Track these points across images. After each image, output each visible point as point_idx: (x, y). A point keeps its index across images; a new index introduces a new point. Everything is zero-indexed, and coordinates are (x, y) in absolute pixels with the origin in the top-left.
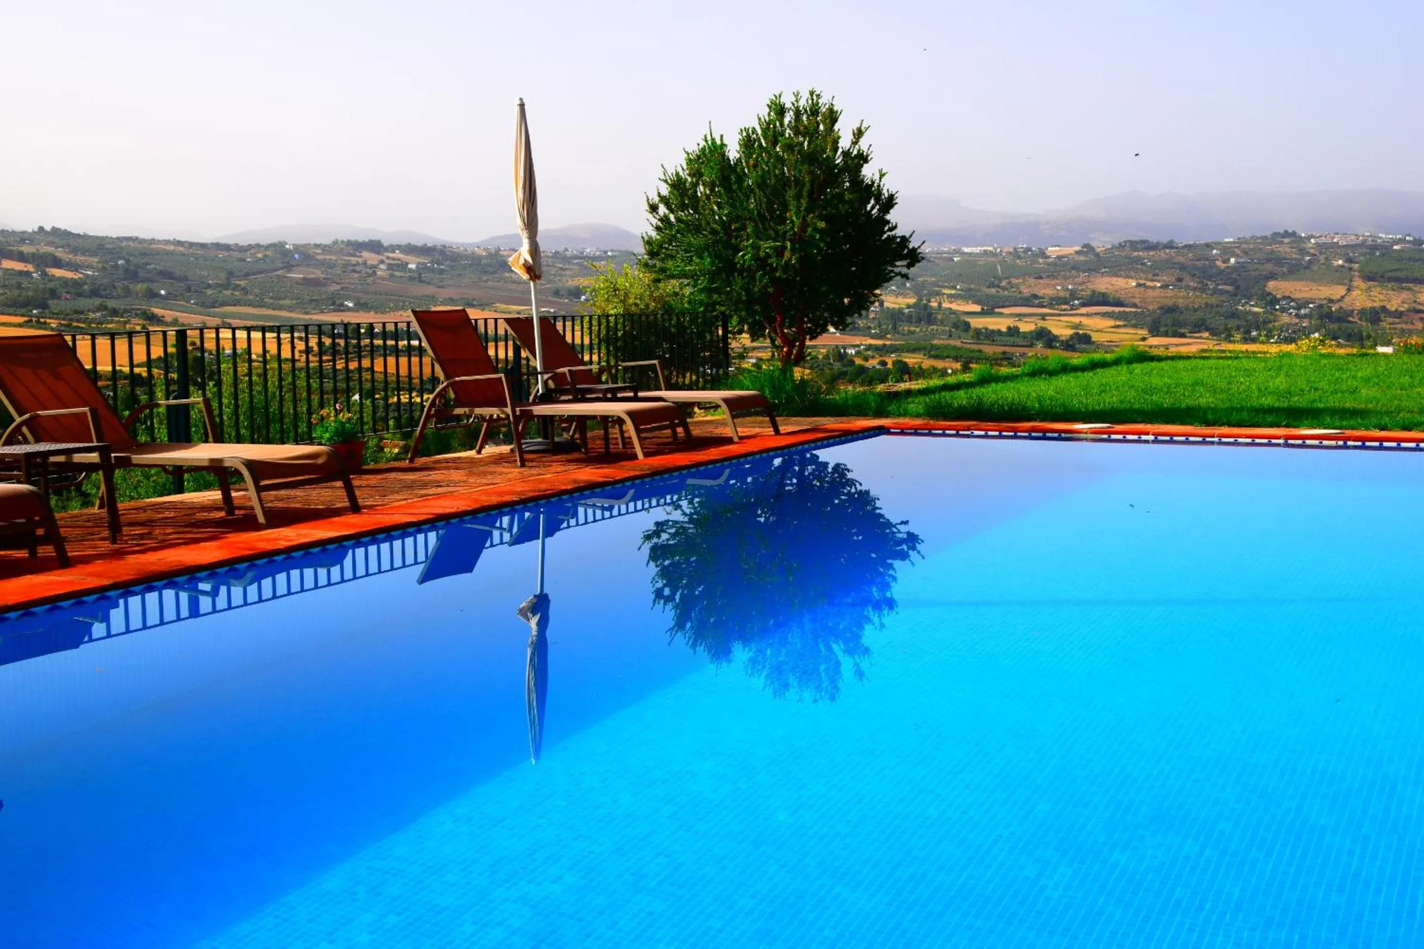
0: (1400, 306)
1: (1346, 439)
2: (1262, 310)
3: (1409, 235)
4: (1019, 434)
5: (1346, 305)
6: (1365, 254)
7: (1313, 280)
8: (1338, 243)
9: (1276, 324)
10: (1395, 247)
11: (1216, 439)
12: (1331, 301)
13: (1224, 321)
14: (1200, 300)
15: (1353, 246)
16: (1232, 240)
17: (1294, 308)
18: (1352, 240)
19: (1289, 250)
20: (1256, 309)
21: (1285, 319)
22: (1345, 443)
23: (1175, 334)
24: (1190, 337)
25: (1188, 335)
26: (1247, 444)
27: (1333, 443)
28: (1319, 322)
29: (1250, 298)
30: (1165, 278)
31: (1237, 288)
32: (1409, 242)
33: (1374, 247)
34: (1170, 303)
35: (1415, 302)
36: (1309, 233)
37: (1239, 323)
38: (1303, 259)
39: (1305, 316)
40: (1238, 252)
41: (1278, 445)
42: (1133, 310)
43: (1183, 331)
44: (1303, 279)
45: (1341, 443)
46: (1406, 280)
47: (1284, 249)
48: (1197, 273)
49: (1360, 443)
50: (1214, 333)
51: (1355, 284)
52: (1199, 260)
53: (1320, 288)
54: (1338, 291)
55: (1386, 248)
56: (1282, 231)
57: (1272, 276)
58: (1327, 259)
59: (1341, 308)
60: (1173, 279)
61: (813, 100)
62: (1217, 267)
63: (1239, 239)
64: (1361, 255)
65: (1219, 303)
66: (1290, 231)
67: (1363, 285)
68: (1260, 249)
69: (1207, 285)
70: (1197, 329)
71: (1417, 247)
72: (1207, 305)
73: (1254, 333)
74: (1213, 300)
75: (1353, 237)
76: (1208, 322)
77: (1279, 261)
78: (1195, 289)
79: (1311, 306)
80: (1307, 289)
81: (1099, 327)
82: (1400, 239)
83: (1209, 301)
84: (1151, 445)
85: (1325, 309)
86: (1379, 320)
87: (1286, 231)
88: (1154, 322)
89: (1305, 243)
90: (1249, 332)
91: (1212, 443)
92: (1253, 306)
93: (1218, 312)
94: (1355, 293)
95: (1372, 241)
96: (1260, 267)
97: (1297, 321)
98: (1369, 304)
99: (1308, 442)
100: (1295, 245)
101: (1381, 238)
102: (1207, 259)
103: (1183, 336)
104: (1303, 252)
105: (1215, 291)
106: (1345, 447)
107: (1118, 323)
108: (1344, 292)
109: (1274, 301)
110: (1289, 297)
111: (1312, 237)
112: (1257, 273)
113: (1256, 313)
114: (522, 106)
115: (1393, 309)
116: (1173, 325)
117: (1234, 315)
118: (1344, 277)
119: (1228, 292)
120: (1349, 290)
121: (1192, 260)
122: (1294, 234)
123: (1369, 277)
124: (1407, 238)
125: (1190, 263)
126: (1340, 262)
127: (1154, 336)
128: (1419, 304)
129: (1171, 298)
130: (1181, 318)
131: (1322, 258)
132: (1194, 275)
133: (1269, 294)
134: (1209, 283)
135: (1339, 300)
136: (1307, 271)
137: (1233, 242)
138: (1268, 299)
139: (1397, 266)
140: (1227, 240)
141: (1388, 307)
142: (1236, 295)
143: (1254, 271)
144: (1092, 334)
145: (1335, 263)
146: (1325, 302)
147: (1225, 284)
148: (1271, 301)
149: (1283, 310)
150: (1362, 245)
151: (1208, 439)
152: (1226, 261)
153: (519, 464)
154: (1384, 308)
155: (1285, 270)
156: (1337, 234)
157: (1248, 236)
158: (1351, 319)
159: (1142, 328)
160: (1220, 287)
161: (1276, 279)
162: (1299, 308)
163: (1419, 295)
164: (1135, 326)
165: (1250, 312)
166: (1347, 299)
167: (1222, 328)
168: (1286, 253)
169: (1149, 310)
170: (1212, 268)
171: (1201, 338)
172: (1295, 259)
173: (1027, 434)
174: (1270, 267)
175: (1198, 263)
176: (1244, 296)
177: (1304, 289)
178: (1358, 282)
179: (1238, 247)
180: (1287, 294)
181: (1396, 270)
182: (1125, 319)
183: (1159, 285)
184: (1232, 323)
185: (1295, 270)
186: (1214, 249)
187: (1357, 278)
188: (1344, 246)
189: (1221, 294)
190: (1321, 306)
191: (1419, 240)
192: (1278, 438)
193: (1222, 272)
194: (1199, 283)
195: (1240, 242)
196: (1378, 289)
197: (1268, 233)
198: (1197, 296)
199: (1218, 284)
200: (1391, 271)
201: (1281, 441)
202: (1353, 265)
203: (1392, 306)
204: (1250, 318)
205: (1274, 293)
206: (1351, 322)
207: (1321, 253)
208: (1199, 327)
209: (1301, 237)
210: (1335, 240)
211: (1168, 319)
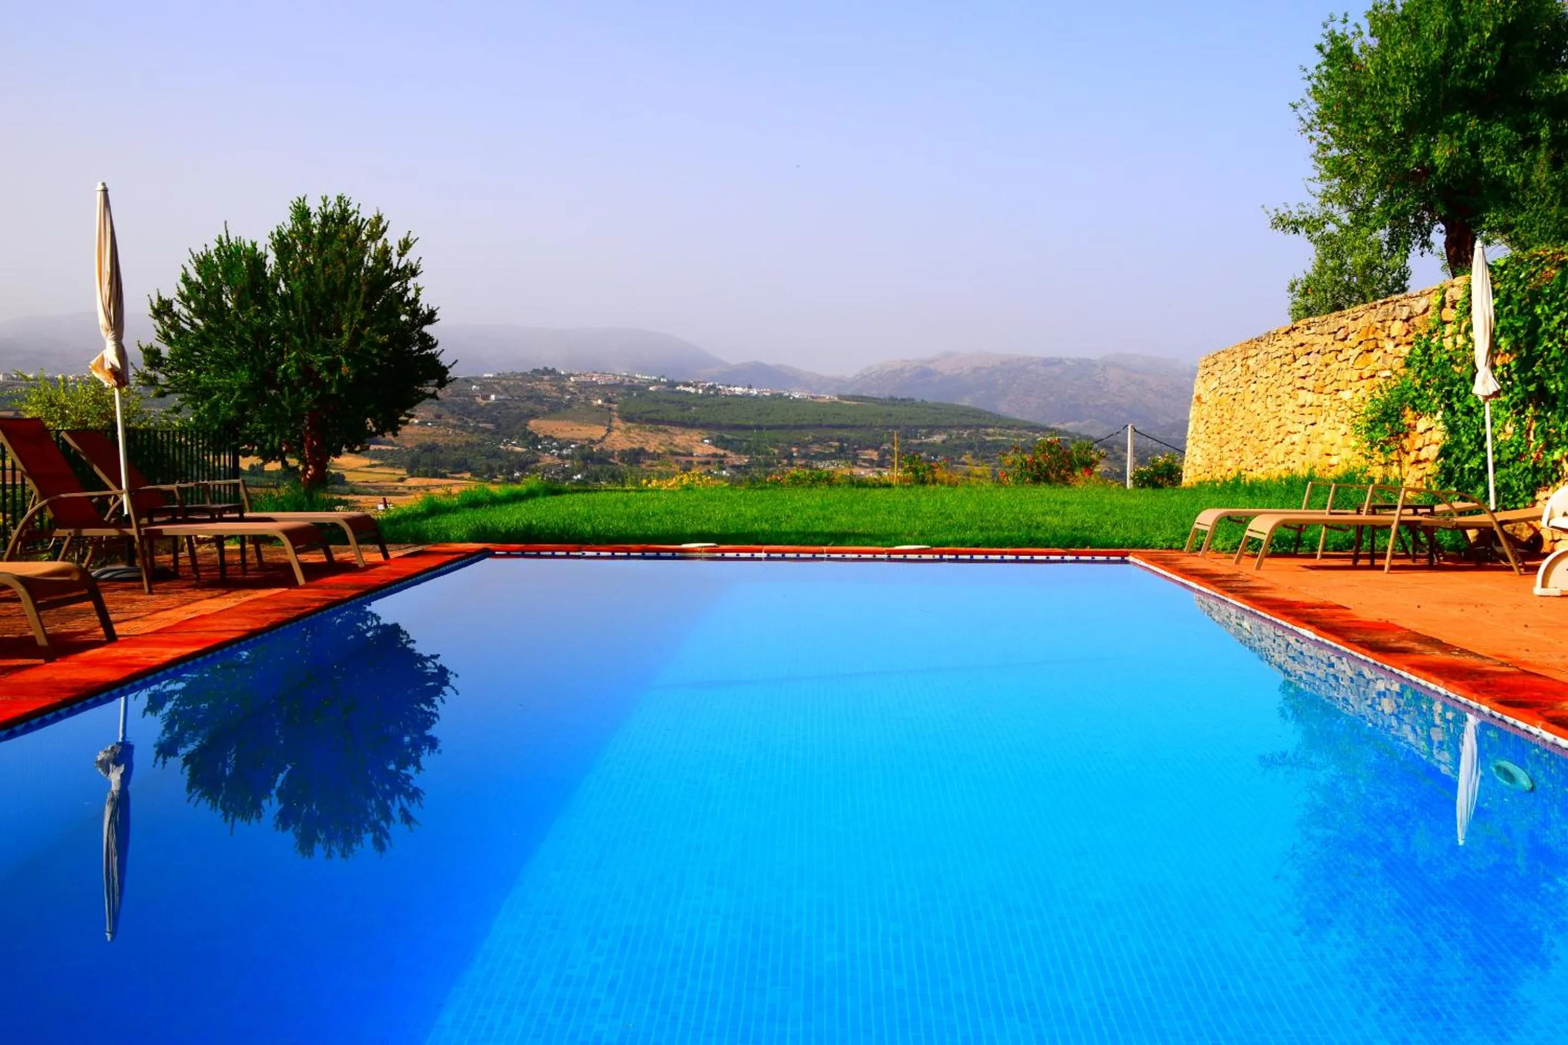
0: (658, 448)
1: (942, 553)
2: (524, 450)
3: (663, 377)
4: (632, 554)
5: (606, 445)
6: (623, 395)
7: (574, 419)
8: (596, 382)
9: (539, 464)
10: (651, 389)
11: (825, 556)
12: (592, 441)
13: (485, 461)
14: (459, 438)
15: (611, 385)
16: (491, 375)
17: (556, 448)
18: (609, 379)
19: (549, 387)
20: (518, 449)
21: (547, 459)
22: (941, 557)
23: (435, 475)
24: (452, 478)
25: (449, 475)
26: (854, 560)
27: (930, 557)
28: (581, 463)
29: (511, 437)
30: (422, 414)
31: (499, 426)
32: (664, 383)
33: (632, 388)
34: (429, 441)
35: (671, 444)
36: (569, 372)
37: (501, 463)
38: (563, 397)
39: (568, 457)
40: (499, 389)
41: (882, 560)
42: (390, 448)
43: (443, 471)
44: (564, 418)
45: (937, 557)
46: (662, 422)
47: (545, 386)
48: (456, 409)
49: (954, 557)
50: (476, 474)
51: (614, 425)
52: (458, 395)
53: (580, 428)
54: (598, 432)
55: (643, 388)
56: (541, 368)
57: (533, 415)
58: (586, 398)
59: (602, 449)
60: (432, 416)
61: (340, 206)
62: (476, 403)
63: (499, 374)
64: (619, 395)
65: (480, 442)
66: (550, 368)
67: (622, 426)
68: (521, 386)
69: (467, 422)
70: (458, 470)
71: (670, 389)
72: (467, 443)
73: (517, 474)
74: (475, 439)
75: (611, 377)
76: (469, 461)
77: (539, 398)
78: (454, 427)
79: (573, 446)
80: (569, 429)
81: (352, 467)
82: (655, 381)
83: (470, 440)
84: (763, 562)
85: (586, 451)
86: (638, 462)
87: (546, 368)
88: (412, 461)
89: (564, 381)
90: (512, 473)
91: (822, 559)
92: (514, 445)
93: (479, 451)
94: (615, 434)
95: (630, 381)
96: (521, 405)
97: (560, 461)
98: (627, 446)
99: (909, 556)
100: (555, 383)
101: (637, 378)
102: (467, 395)
103: (443, 476)
104: (563, 390)
105: (476, 429)
106: (941, 560)
107: (374, 462)
108: (604, 433)
109: (536, 440)
110: (551, 437)
111: (572, 375)
112: (518, 411)
113: (518, 453)
114: (105, 191)
115: (652, 451)
116: (433, 465)
117: (496, 454)
118: (603, 417)
119: (489, 430)
120: (609, 431)
121: (451, 396)
122: (553, 371)
123: (628, 418)
124: (662, 380)
125: (449, 399)
126: (600, 402)
127: (413, 476)
128: (675, 446)
129: (429, 435)
130: (442, 457)
131: (582, 397)
132: (453, 412)
133: (531, 433)
134: (470, 421)
135: (600, 441)
136: (569, 410)
137: (493, 378)
138: (530, 438)
139: (652, 408)
140: (486, 375)
141: (647, 448)
142: (497, 433)
143: (515, 408)
144: (345, 474)
145: (595, 403)
146: (586, 443)
147: (485, 422)
148: (533, 440)
149: (545, 450)
150: (620, 385)
151: (817, 556)
152: (486, 397)
153: (146, 590)
154: (642, 449)
155: (546, 409)
156: (595, 372)
157: (508, 371)
158: (611, 460)
159: (399, 468)
160: (481, 425)
161: (537, 418)
162: (560, 448)
163: (675, 437)
164: (392, 466)
165: (512, 452)
166: (607, 440)
167: (484, 468)
168: (546, 390)
169: (407, 449)
170: (472, 404)
171: (462, 478)
172: (556, 398)
173: (640, 554)
174: (530, 404)
175: (457, 399)
176: (506, 435)
177: (565, 429)
178: (617, 423)
179: (498, 383)
180: (549, 434)
181: (652, 411)
182: (381, 459)
183: (416, 421)
184: (495, 463)
185: (556, 409)
186: (473, 384)
187: (616, 419)
188: (602, 386)
189: (483, 433)
190: (582, 447)
191: (673, 381)
192: (882, 553)
193: (481, 409)
194: (459, 420)
195: (499, 378)
196: (637, 431)
197: (528, 370)
198: (457, 434)
199: (478, 422)
200: (649, 412)
201: (885, 556)
202: (611, 405)
203: (650, 448)
204: (512, 458)
205: (536, 432)
206: (612, 464)
207: (581, 392)
208: (460, 467)
209: (561, 375)
210: (594, 379)
211: (427, 458)
